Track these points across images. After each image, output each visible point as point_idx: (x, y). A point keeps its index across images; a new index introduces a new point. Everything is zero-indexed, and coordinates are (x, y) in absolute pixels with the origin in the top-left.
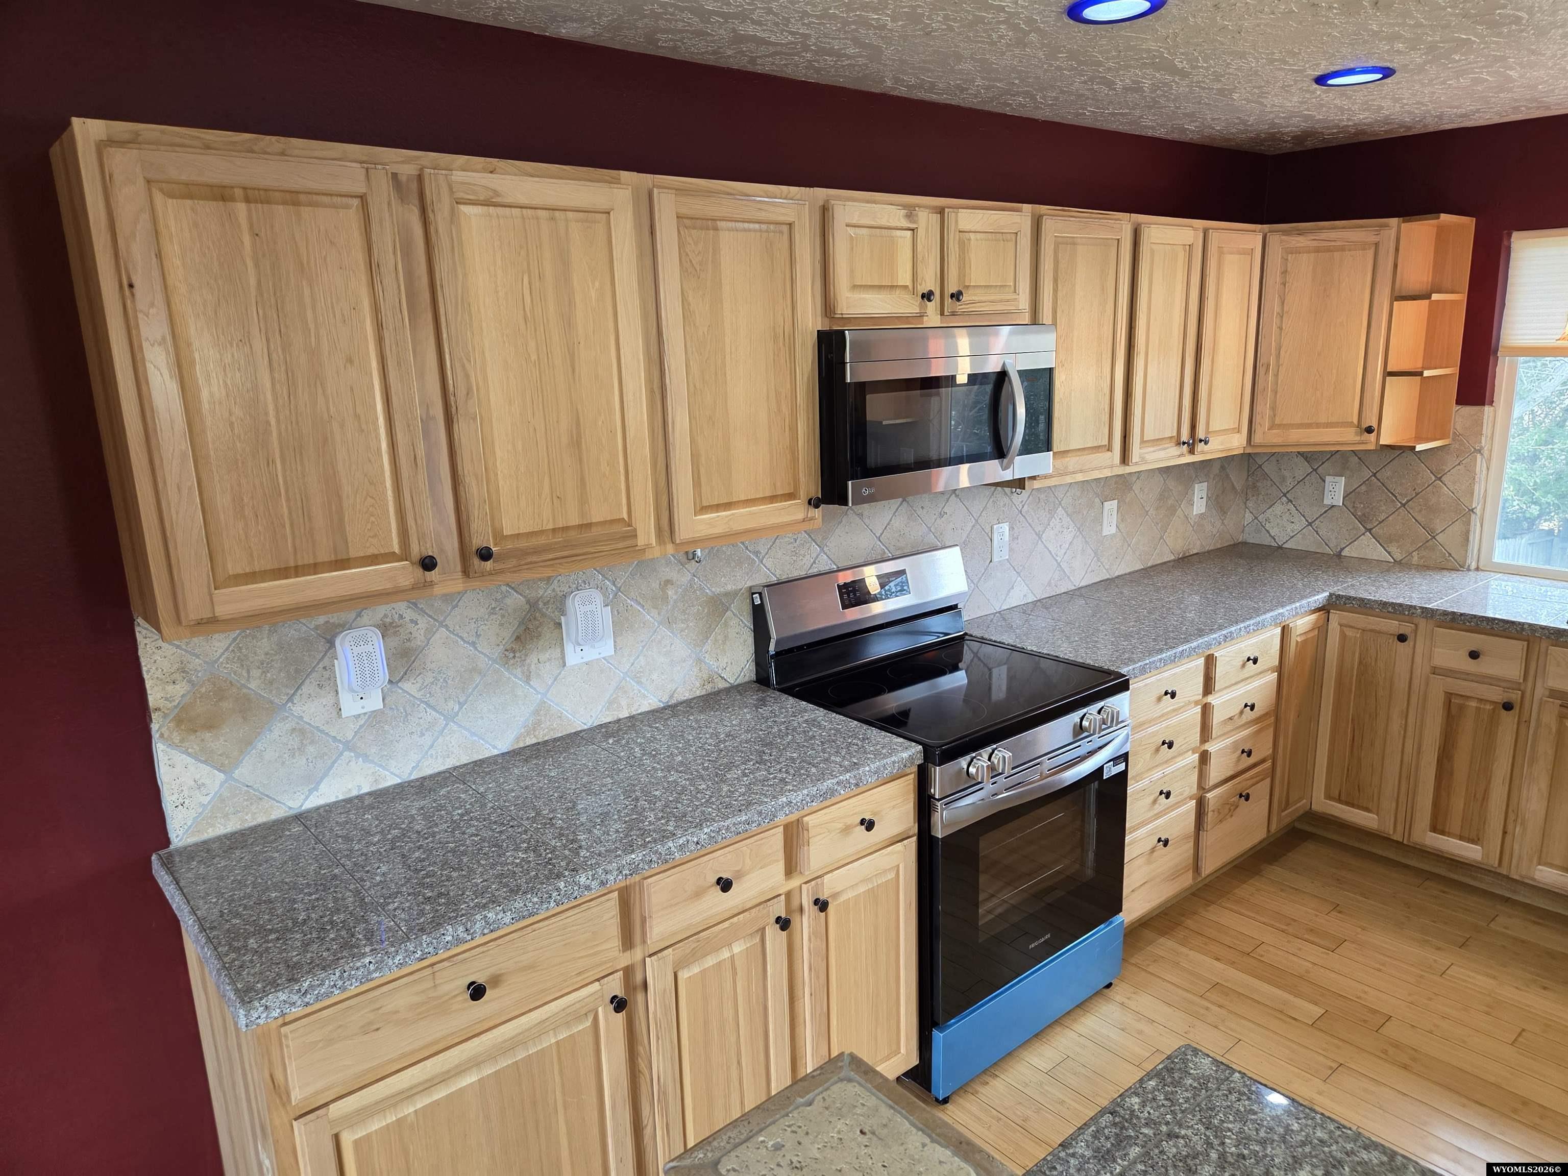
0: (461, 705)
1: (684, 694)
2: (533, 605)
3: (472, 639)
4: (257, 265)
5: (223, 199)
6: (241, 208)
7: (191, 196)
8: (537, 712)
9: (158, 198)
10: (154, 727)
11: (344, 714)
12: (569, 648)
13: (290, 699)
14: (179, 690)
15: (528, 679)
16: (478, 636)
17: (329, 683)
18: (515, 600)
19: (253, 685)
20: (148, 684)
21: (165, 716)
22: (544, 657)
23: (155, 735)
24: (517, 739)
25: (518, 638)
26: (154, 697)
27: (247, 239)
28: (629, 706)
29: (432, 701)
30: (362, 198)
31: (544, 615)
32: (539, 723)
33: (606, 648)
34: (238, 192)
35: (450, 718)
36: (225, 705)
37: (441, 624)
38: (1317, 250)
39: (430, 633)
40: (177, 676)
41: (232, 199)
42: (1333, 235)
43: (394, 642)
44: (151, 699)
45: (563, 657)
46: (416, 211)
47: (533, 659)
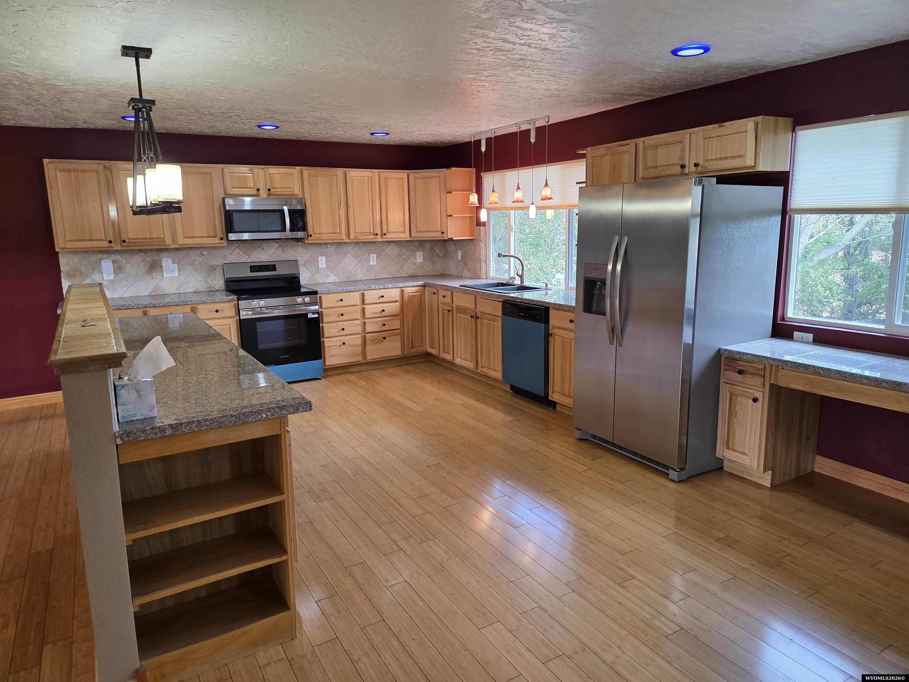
0: (134, 282)
1: (201, 289)
2: (154, 261)
3: (137, 267)
4: (75, 183)
5: (69, 171)
6: (72, 173)
7: (63, 171)
8: (155, 287)
9: (57, 172)
10: (62, 275)
11: (104, 279)
12: (164, 273)
13: (92, 274)
14: (67, 268)
15: (153, 279)
16: (139, 266)
17: (100, 271)
18: (149, 259)
19: (83, 269)
20: (61, 266)
21: (64, 273)
22: (157, 274)
23: (62, 277)
24: (150, 293)
25: (150, 268)
26: (62, 268)
27: (73, 178)
28: (183, 290)
29: (127, 280)
30: (97, 170)
31: (157, 264)
32: (156, 290)
33: (176, 274)
34: (72, 170)
35: (131, 285)
36: (77, 273)
37: (129, 262)
38: (424, 178)
39: (126, 264)
40: (67, 265)
41: (71, 171)
42: (427, 174)
43: (116, 265)
44: (61, 269)
45: (163, 275)
46: (110, 172)
47: (154, 274)
